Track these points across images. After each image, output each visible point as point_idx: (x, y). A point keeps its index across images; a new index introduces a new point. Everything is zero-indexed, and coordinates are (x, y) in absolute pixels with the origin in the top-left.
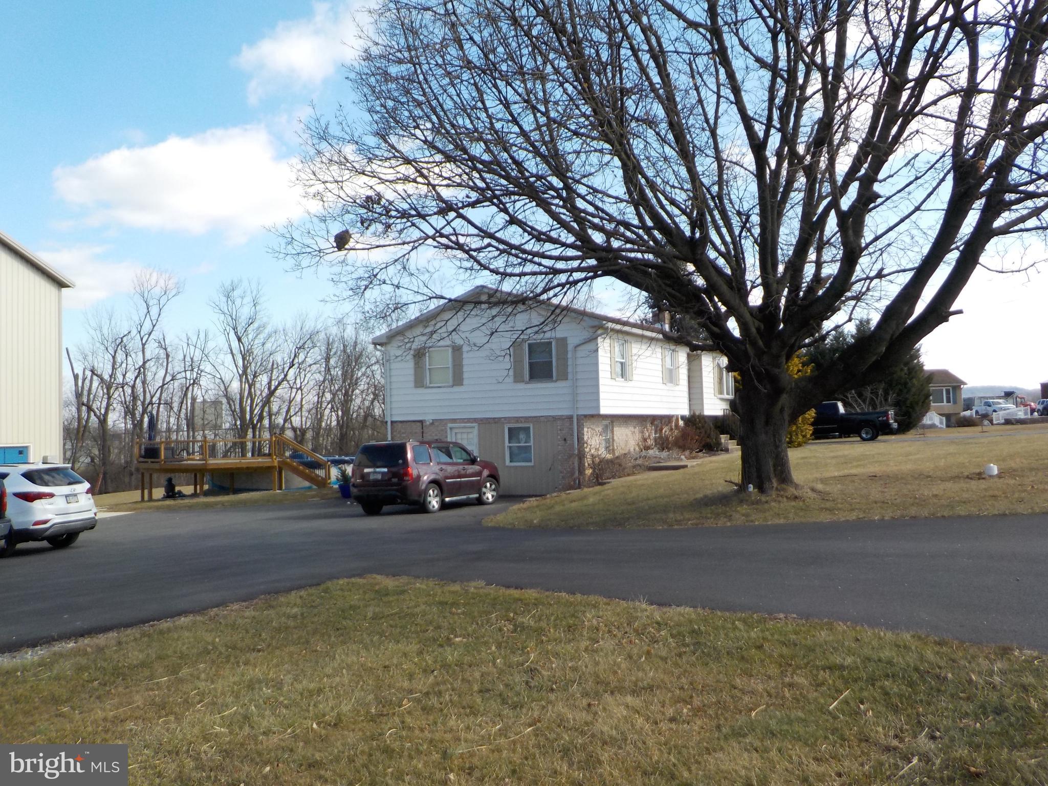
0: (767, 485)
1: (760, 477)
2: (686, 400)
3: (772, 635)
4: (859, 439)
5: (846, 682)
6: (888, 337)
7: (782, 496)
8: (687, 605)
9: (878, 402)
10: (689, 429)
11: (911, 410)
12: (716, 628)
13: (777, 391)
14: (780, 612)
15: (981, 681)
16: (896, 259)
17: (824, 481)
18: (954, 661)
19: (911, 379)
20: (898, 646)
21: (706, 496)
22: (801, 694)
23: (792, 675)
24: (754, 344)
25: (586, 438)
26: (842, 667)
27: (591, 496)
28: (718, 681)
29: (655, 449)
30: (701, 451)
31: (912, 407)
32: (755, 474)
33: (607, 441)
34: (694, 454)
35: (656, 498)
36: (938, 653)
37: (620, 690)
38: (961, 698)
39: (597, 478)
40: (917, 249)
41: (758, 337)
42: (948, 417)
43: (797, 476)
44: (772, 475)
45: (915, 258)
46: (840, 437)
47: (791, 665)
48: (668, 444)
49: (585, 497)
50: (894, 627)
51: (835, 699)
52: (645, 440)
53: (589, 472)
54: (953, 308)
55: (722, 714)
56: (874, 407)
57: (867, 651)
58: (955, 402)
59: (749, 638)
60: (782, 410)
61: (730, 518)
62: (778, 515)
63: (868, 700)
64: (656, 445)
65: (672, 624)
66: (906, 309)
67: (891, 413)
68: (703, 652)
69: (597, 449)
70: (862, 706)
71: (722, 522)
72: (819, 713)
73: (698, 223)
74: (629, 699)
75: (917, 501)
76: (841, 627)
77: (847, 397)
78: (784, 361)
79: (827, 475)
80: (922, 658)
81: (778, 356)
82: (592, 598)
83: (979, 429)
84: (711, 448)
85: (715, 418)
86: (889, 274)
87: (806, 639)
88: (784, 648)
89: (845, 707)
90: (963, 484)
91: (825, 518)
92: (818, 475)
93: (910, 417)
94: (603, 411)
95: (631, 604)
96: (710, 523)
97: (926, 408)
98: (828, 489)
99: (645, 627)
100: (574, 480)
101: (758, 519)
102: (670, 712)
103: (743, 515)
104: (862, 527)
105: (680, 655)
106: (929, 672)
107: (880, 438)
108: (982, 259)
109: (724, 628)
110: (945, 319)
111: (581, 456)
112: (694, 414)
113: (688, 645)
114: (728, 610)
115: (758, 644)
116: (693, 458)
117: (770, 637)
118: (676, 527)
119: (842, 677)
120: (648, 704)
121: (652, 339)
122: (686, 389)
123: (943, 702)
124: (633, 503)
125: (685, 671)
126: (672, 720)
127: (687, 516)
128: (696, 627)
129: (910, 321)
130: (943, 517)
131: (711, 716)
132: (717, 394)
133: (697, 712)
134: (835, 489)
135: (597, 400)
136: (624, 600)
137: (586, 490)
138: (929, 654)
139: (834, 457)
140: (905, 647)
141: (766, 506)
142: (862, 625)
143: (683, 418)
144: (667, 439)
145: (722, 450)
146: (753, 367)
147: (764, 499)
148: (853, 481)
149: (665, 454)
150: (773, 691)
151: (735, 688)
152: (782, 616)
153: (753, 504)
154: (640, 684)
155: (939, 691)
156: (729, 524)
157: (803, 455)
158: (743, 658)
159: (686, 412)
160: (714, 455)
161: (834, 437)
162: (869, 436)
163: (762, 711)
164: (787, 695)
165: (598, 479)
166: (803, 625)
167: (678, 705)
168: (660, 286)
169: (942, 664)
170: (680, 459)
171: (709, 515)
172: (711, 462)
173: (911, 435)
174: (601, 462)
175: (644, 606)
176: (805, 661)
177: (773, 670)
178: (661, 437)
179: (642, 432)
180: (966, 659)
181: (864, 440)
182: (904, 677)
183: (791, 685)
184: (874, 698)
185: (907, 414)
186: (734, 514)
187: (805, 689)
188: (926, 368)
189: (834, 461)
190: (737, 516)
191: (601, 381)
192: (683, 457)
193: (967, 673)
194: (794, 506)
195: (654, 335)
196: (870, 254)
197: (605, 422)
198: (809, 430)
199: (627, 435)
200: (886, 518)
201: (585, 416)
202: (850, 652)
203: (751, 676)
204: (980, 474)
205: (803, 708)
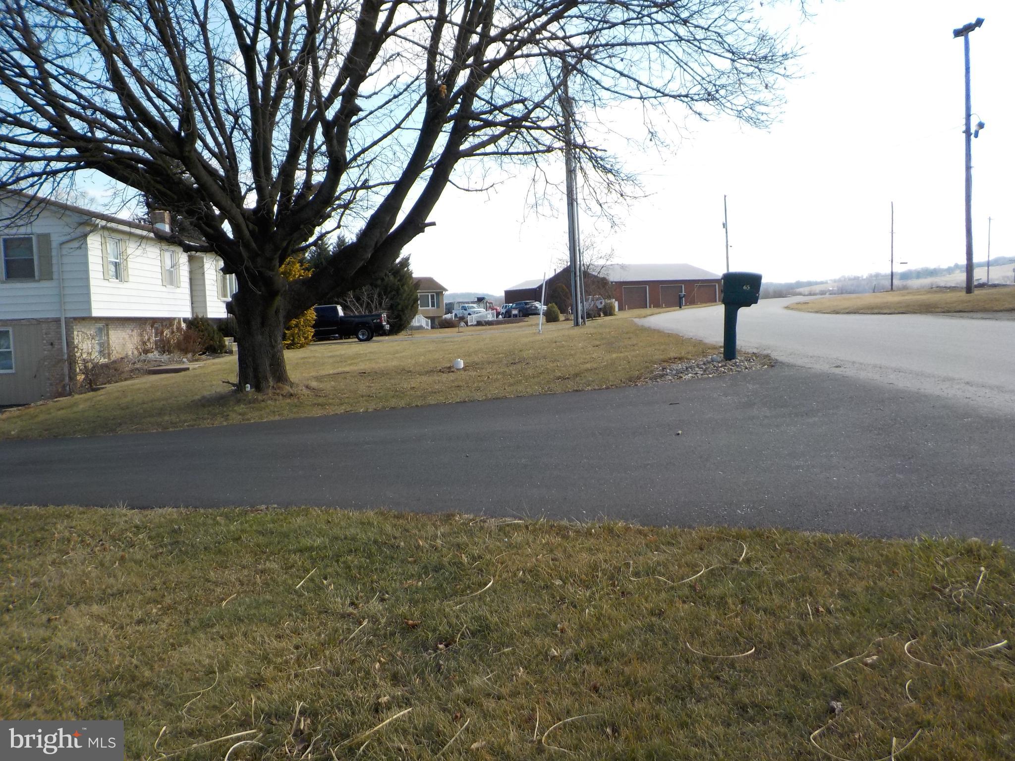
0: (264, 385)
1: (256, 377)
2: (189, 303)
3: (251, 526)
4: (357, 340)
5: (314, 562)
6: (373, 244)
7: (278, 394)
8: (169, 506)
9: (373, 306)
10: (191, 331)
11: (401, 313)
12: (197, 526)
13: (272, 293)
14: (262, 503)
15: (427, 546)
16: (381, 172)
17: (319, 379)
18: (407, 531)
19: (402, 286)
20: (363, 523)
21: (204, 397)
22: (272, 578)
23: (265, 562)
24: (247, 246)
25: (76, 342)
26: (311, 549)
27: (82, 402)
28: (193, 577)
29: (156, 353)
30: (204, 353)
31: (403, 310)
32: (251, 375)
33: (101, 345)
34: (197, 356)
35: (152, 401)
36: (395, 525)
37: (87, 600)
38: (409, 563)
39: (90, 384)
40: (398, 164)
41: (251, 240)
42: (433, 319)
43: (293, 374)
44: (269, 375)
45: (396, 173)
46: (341, 339)
47: (265, 553)
48: (169, 347)
49: (76, 404)
50: (359, 507)
51: (302, 578)
52: (144, 343)
53: (81, 377)
54: (428, 221)
55: (193, 609)
56: (370, 312)
57: (336, 531)
58: (438, 307)
59: (229, 532)
60: (277, 312)
61: (226, 417)
62: (274, 412)
63: (331, 576)
64: (157, 348)
65: (152, 526)
66: (388, 219)
67: (384, 315)
68: (181, 550)
69: (90, 354)
70: (325, 582)
71: (219, 422)
72: (286, 594)
73: (186, 119)
74: (95, 608)
75: (397, 393)
76: (315, 511)
77: (346, 301)
78: (278, 264)
79: (323, 373)
80: (381, 531)
81: (271, 260)
82: (67, 509)
83: (456, 329)
84: (214, 350)
85: (219, 320)
86: (374, 186)
87: (282, 526)
88: (261, 537)
89: (311, 585)
90: (436, 378)
91: (317, 412)
92: (314, 374)
93: (401, 319)
94: (95, 313)
95: (109, 511)
96: (206, 424)
97: (414, 313)
98: (321, 386)
99: (123, 531)
100: (64, 386)
101: (254, 417)
102: (138, 614)
103: (240, 414)
104: (349, 419)
105: (156, 557)
106: (386, 543)
107: (374, 338)
108: (451, 177)
109: (204, 524)
110: (421, 230)
111: (72, 361)
112: (197, 316)
113: (166, 546)
114: (211, 507)
115: (236, 536)
116: (197, 360)
117: (248, 529)
118: (171, 429)
119: (311, 557)
120: (114, 611)
121: (142, 238)
122: (188, 291)
123: (393, 568)
124: (128, 408)
125: (160, 571)
126: (139, 622)
127: (183, 418)
128: (176, 527)
129: (391, 231)
130: (417, 406)
131: (181, 612)
132: (220, 297)
133: (166, 610)
134: (328, 386)
135: (88, 302)
136: (102, 507)
137: (77, 396)
138: (389, 528)
139: (330, 357)
140: (369, 523)
141: (263, 404)
142: (335, 509)
143: (185, 320)
144: (169, 342)
145: (226, 352)
146: (247, 269)
147: (260, 397)
148: (346, 378)
149: (165, 357)
150: (245, 580)
151: (209, 582)
152: (263, 507)
153: (250, 403)
154: (109, 591)
155: (392, 558)
156: (225, 423)
157: (303, 355)
158: (220, 551)
159: (189, 315)
160: (218, 357)
161: (336, 339)
162: (365, 337)
163: (232, 600)
164: (258, 580)
165: (92, 384)
166: (282, 514)
167: (148, 606)
168: (149, 182)
169: (398, 535)
170: (182, 362)
171: (206, 416)
172: (214, 364)
173: (401, 336)
174: (94, 367)
175: (124, 511)
176: (279, 547)
177: (248, 559)
178: (162, 340)
179: (141, 335)
180: (417, 528)
181: (361, 340)
182: (364, 550)
183: (263, 572)
184: (337, 572)
185: (399, 318)
186: (231, 413)
187: (276, 573)
188: (414, 276)
189: (331, 360)
190: (234, 415)
191: (92, 282)
192: (185, 360)
193: (417, 541)
194: (289, 404)
195: (145, 233)
196: (358, 166)
197: (100, 325)
198: (311, 331)
199: (124, 339)
200: (370, 410)
201: (75, 319)
202: (321, 533)
203: (226, 567)
204: (450, 368)
205: (271, 592)
